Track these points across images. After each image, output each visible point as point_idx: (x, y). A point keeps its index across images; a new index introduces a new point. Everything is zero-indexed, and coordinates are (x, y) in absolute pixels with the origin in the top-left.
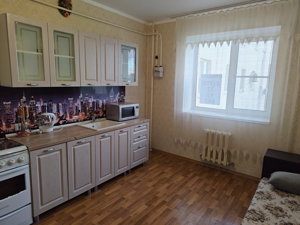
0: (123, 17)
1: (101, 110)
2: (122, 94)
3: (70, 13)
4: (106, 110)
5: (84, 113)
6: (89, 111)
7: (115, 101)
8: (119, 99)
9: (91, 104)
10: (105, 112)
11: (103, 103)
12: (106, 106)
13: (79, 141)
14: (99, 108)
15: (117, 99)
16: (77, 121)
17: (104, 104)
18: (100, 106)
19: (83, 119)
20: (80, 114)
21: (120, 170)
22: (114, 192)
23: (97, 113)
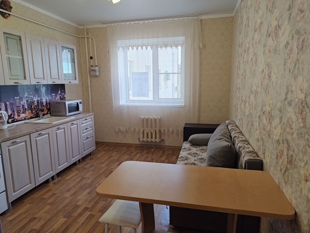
0: (57, 20)
1: (45, 108)
2: (63, 92)
3: (9, 14)
4: (50, 108)
5: (30, 111)
6: (35, 109)
7: (57, 99)
8: (60, 97)
9: (36, 103)
10: (49, 110)
11: (46, 102)
12: (49, 104)
13: (39, 132)
14: (44, 106)
15: (58, 97)
16: (25, 119)
17: (48, 102)
18: (44, 104)
19: (29, 117)
20: (27, 112)
21: (74, 158)
22: (73, 176)
23: (42, 111)
